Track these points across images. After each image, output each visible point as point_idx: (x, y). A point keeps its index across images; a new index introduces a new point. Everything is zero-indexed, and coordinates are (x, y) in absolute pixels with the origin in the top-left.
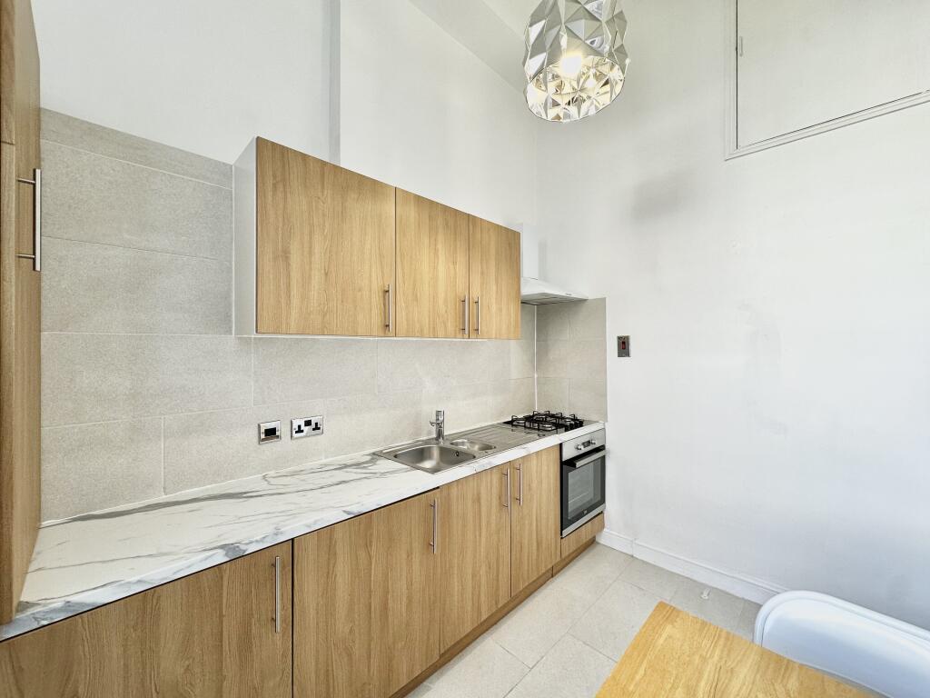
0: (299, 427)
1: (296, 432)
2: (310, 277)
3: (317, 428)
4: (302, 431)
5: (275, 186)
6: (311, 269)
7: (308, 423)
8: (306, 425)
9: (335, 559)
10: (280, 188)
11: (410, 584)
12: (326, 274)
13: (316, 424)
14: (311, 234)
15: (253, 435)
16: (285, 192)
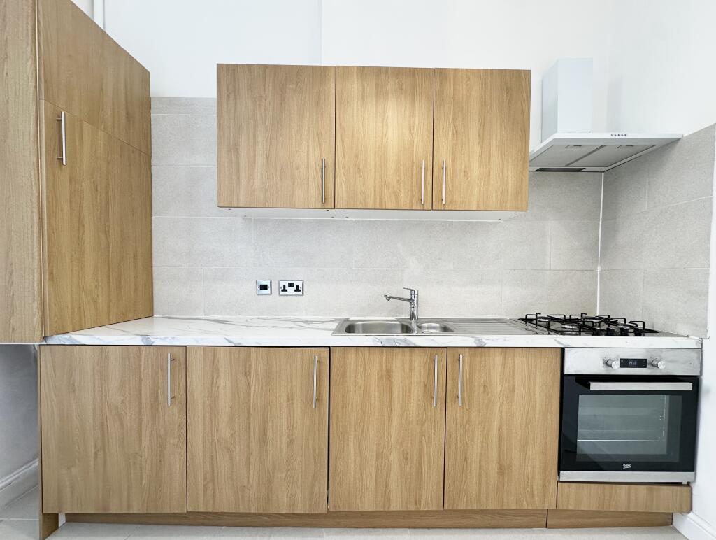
0: (284, 287)
1: (282, 291)
2: (254, 161)
3: (297, 290)
4: (287, 291)
5: (228, 96)
6: (255, 155)
7: (291, 285)
8: (289, 286)
9: (218, 373)
10: (232, 96)
11: (291, 427)
12: (268, 158)
13: (298, 287)
14: (255, 127)
15: (252, 288)
16: (235, 99)
